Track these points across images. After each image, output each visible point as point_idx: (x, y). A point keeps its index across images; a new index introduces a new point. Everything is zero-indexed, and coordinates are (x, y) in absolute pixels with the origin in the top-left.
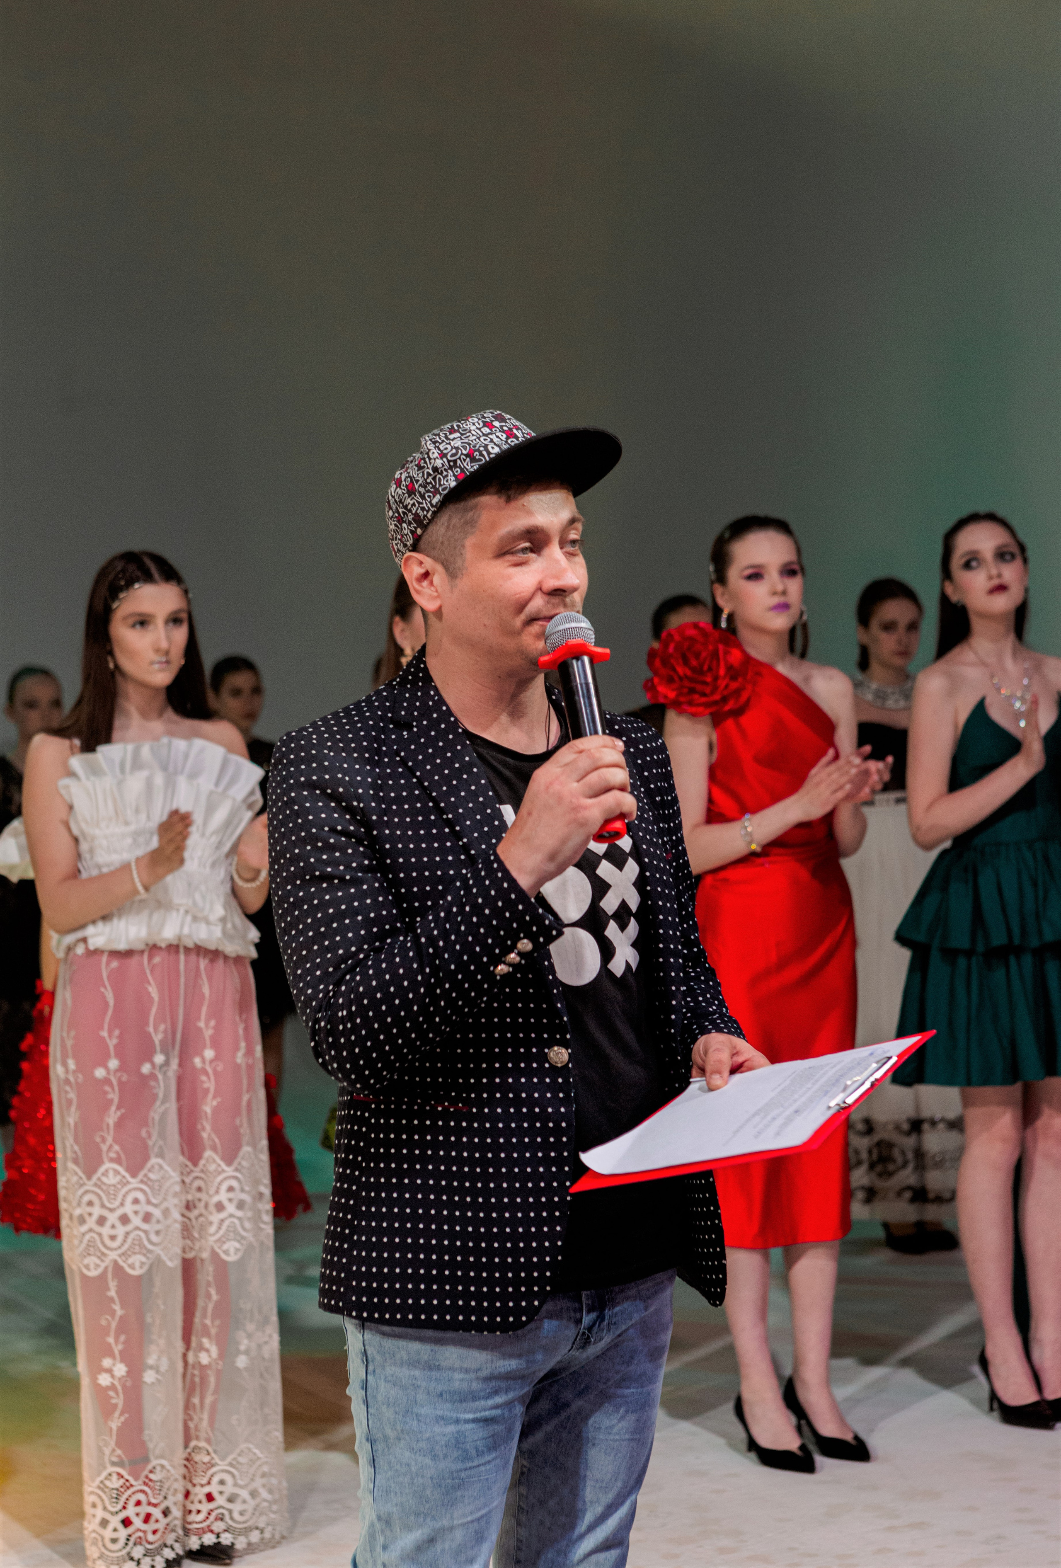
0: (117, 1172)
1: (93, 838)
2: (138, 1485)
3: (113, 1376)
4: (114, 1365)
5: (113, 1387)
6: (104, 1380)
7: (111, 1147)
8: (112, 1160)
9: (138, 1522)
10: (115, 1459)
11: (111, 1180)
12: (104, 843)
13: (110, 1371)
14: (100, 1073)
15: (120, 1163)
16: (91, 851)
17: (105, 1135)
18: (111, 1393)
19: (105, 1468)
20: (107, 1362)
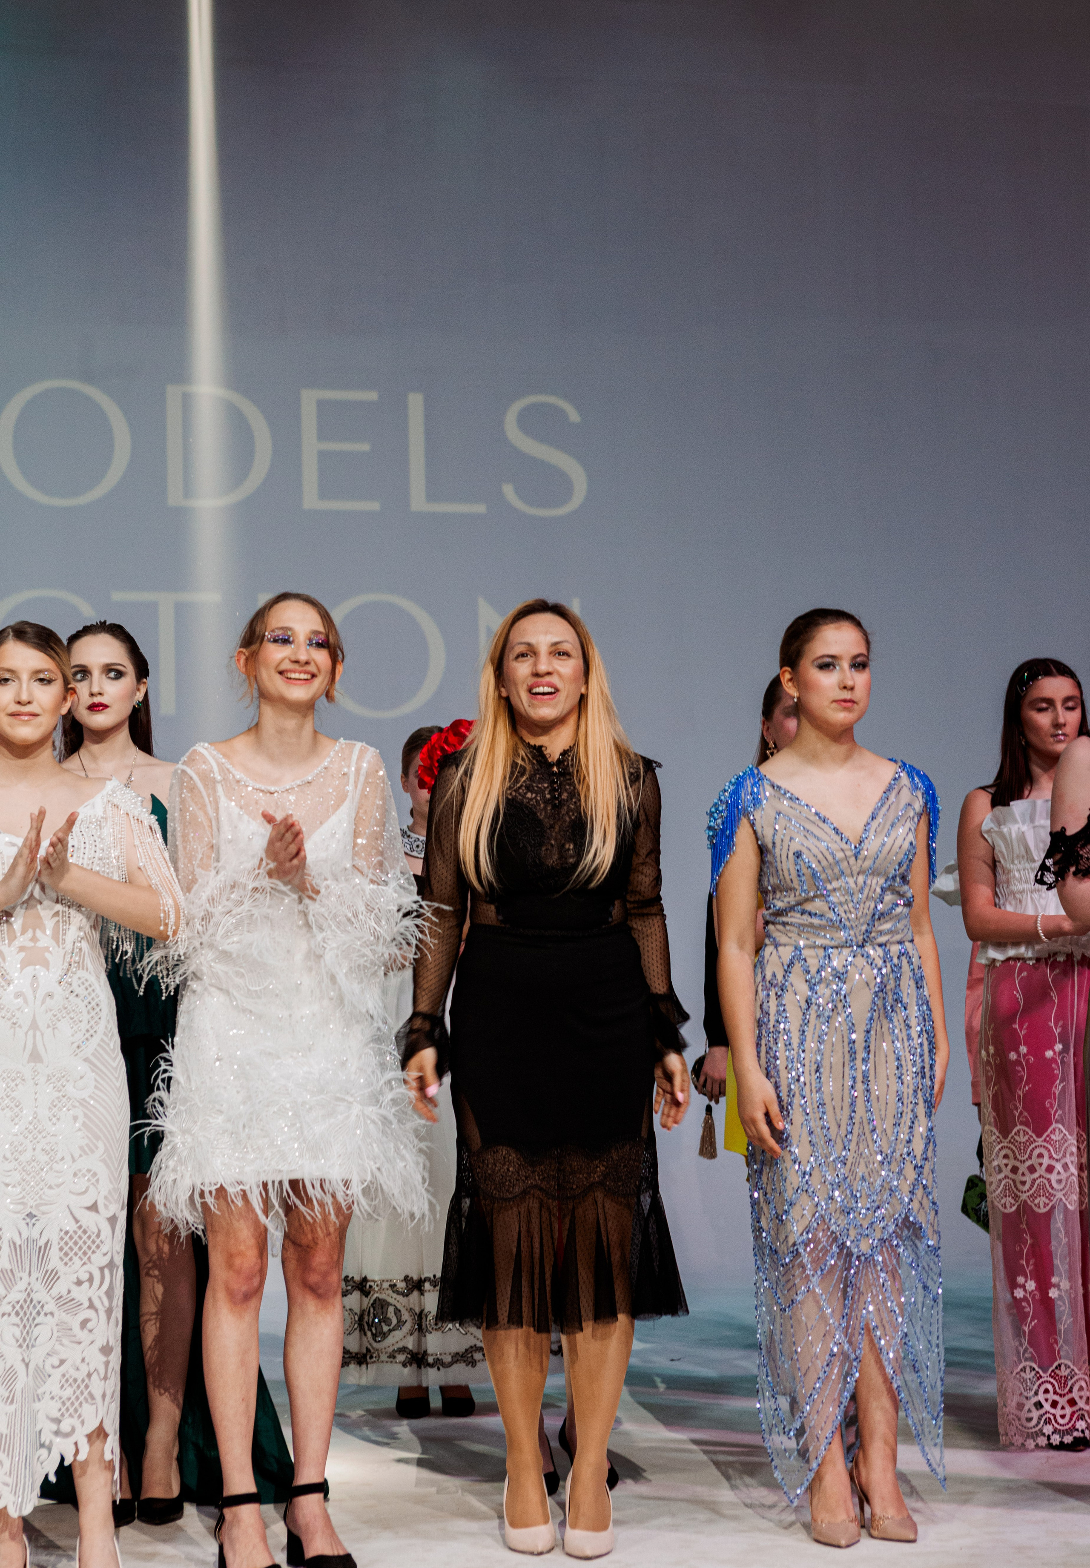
0: (1025, 1133)
1: (1010, 871)
2: (1046, 1377)
3: (1025, 1290)
4: (1026, 1281)
5: (1025, 1299)
6: (1019, 1293)
7: (1021, 1113)
8: (1022, 1123)
9: (1047, 1406)
10: (1027, 1355)
11: (1023, 1139)
12: (1017, 875)
13: (1023, 1287)
14: (1013, 1056)
15: (1028, 1126)
16: (1008, 882)
17: (1018, 1105)
18: (1024, 1304)
19: (1021, 1362)
20: (1021, 1280)
